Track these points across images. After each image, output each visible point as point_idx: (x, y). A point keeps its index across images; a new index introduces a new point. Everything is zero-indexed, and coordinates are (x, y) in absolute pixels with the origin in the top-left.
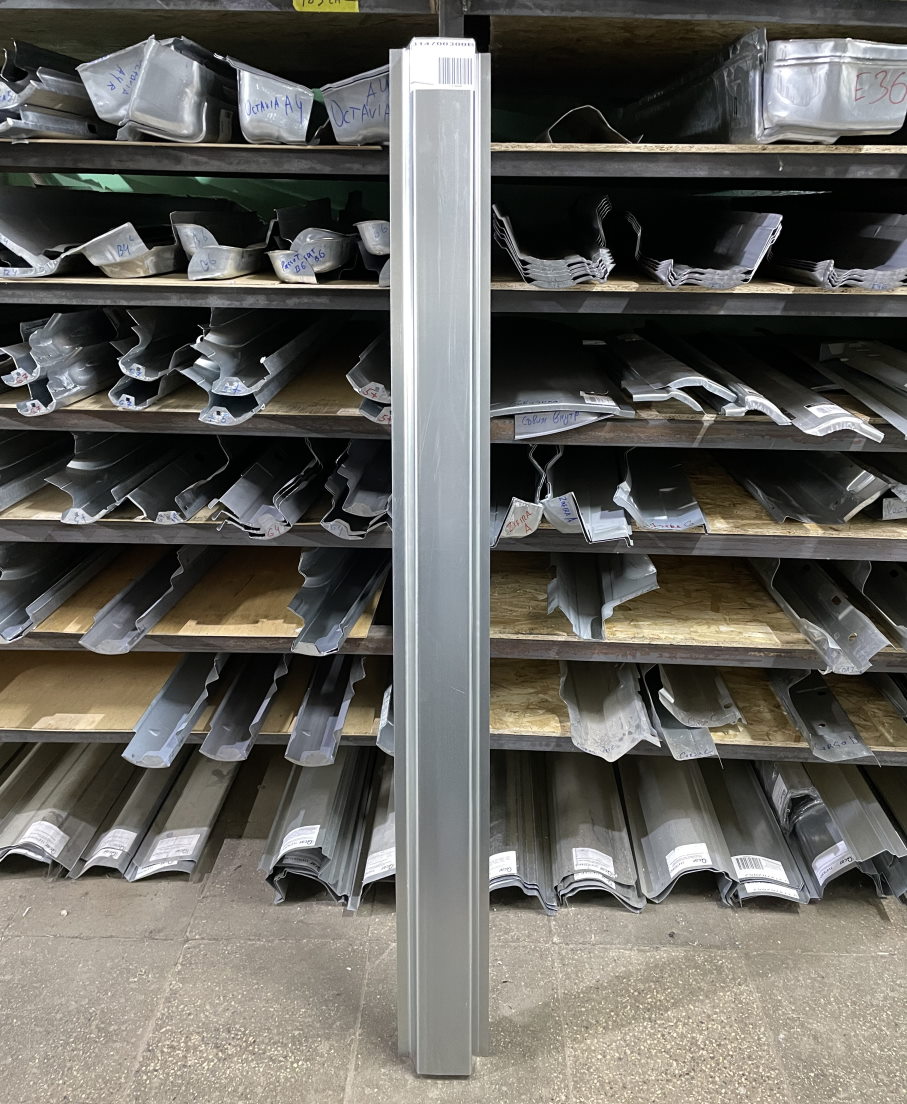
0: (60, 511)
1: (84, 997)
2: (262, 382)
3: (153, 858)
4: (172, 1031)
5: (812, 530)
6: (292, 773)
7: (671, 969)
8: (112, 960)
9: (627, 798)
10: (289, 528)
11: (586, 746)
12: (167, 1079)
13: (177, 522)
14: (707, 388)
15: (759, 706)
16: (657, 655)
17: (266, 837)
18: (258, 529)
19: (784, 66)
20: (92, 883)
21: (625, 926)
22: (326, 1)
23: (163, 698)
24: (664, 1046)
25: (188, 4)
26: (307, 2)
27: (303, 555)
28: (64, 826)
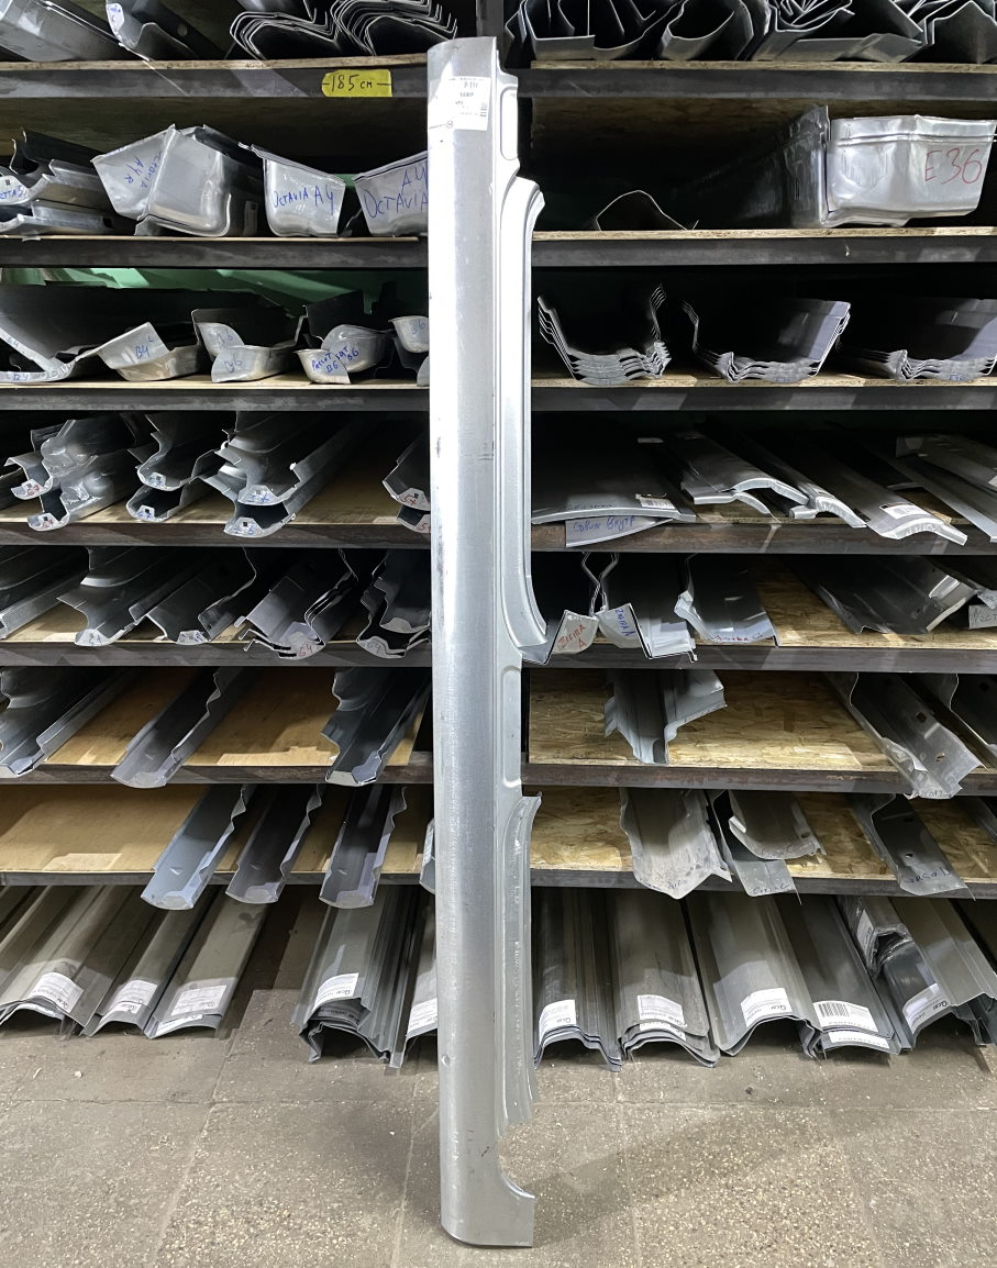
0: (74, 633)
1: (101, 1168)
2: (292, 490)
3: (174, 1013)
4: (195, 1204)
5: (892, 640)
6: (327, 916)
7: (749, 1130)
8: (132, 1125)
9: (697, 939)
10: (322, 647)
11: (650, 882)
12: (192, 1258)
13: (200, 642)
14: (776, 490)
15: (840, 834)
16: (726, 779)
17: (298, 987)
18: (289, 649)
20: (109, 1041)
21: (697, 1082)
22: (357, 85)
23: (186, 833)
24: (743, 1216)
25: (209, 92)
26: (336, 87)
27: (337, 675)
28: (78, 978)
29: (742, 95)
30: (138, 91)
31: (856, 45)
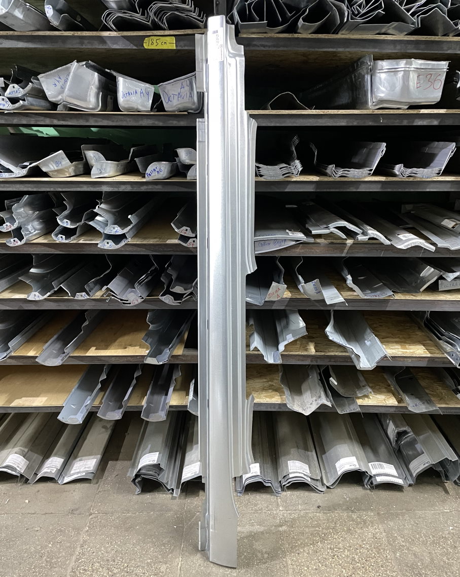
0: (26, 294)
1: (39, 545)
2: (130, 227)
3: (72, 472)
4: (84, 561)
6: (144, 425)
7: (340, 522)
8: (53, 525)
9: (314, 435)
10: (143, 300)
11: (294, 408)
13: (86, 298)
14: (348, 227)
15: (380, 386)
17: (130, 460)
18: (128, 301)
19: (382, 72)
20: (41, 486)
22: (160, 44)
23: (78, 388)
25: (92, 46)
26: (150, 44)
27: (149, 313)
28: (26, 457)
29: (334, 50)
30: (58, 46)
31: (385, 27)
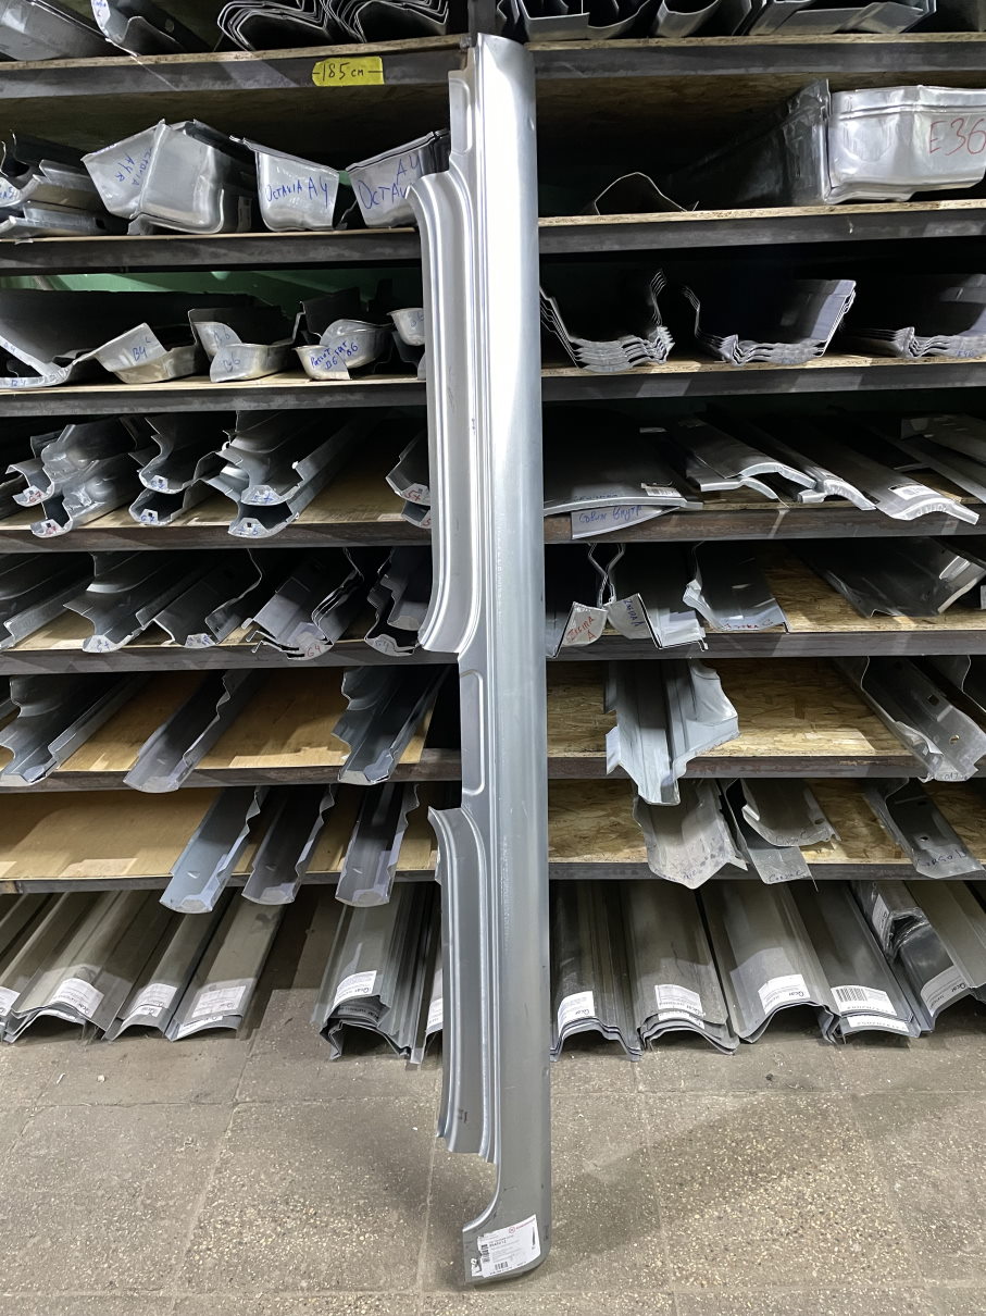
0: (82, 639)
1: (127, 1171)
2: (295, 489)
3: (195, 1014)
4: (226, 1206)
5: (904, 623)
6: (343, 915)
7: (771, 1116)
8: (156, 1128)
9: (712, 928)
10: (331, 646)
11: (665, 873)
12: (221, 1259)
13: (208, 645)
14: (784, 474)
15: (855, 820)
16: (738, 768)
17: (317, 986)
18: (298, 649)
19: (850, 119)
20: (132, 1045)
21: (718, 1070)
22: (348, 74)
23: (200, 836)
24: (769, 1202)
25: (198, 85)
26: (327, 76)
27: (345, 675)
28: (98, 983)
30: (127, 88)
31: (855, 15)
